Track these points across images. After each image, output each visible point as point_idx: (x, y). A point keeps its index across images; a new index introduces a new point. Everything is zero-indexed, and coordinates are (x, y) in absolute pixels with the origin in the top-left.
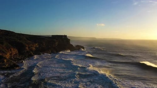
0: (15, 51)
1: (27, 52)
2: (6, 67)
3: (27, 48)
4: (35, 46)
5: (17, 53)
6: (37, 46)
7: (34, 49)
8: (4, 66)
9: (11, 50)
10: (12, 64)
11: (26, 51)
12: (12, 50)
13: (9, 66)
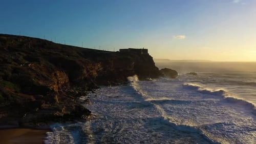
0: (63, 78)
1: (85, 79)
2: (62, 115)
3: (85, 72)
4: (97, 68)
5: (67, 81)
6: (100, 69)
7: (95, 74)
8: (57, 113)
9: (55, 75)
10: (74, 107)
11: (83, 78)
12: (58, 74)
13: (69, 113)
